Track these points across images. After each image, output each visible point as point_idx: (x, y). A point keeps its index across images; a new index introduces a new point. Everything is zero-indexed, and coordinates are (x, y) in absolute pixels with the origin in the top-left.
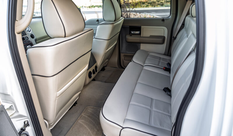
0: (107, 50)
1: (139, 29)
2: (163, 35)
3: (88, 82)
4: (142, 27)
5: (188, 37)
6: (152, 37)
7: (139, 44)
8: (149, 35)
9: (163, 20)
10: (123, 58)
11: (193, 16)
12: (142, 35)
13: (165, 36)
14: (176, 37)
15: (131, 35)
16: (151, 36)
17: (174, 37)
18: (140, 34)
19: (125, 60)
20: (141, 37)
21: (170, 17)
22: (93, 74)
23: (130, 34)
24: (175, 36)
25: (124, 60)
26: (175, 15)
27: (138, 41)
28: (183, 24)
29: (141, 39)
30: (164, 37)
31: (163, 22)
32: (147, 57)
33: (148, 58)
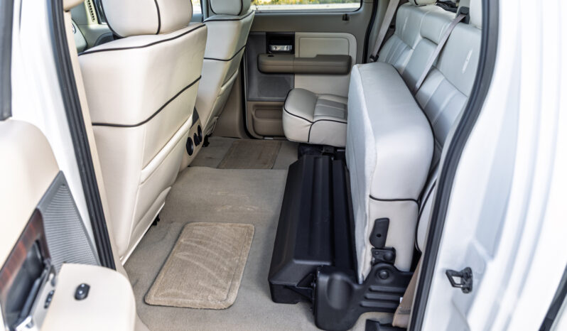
0: (222, 86)
1: (289, 39)
2: (347, 54)
3: (186, 163)
4: (296, 34)
5: (414, 48)
6: (320, 57)
7: (291, 77)
8: (313, 55)
9: (346, 17)
10: (253, 113)
11: (417, 4)
12: (297, 55)
13: (350, 54)
14: (377, 56)
15: (271, 54)
16: (318, 56)
17: (372, 57)
18: (292, 52)
19: (259, 118)
20: (295, 59)
21: (362, 9)
22: (196, 145)
23: (267, 53)
24: (375, 54)
25: (254, 117)
26: (372, 5)
27: (290, 68)
28: (392, 27)
29: (296, 62)
30: (350, 58)
31: (345, 22)
32: (315, 104)
33: (317, 105)
